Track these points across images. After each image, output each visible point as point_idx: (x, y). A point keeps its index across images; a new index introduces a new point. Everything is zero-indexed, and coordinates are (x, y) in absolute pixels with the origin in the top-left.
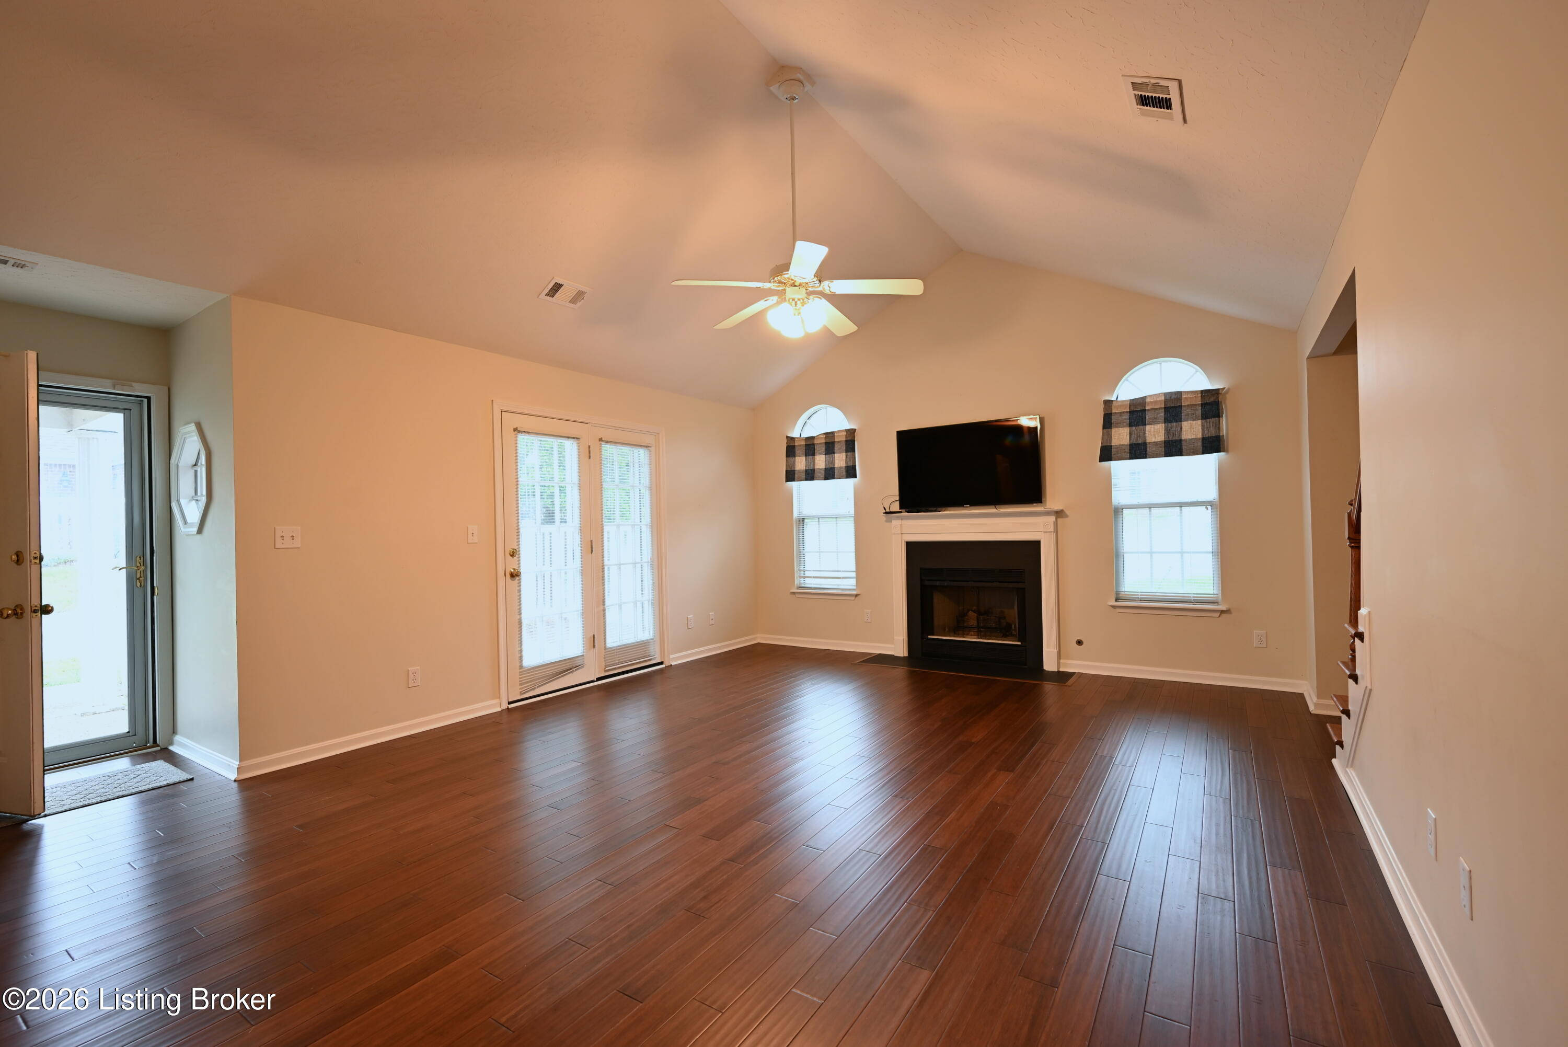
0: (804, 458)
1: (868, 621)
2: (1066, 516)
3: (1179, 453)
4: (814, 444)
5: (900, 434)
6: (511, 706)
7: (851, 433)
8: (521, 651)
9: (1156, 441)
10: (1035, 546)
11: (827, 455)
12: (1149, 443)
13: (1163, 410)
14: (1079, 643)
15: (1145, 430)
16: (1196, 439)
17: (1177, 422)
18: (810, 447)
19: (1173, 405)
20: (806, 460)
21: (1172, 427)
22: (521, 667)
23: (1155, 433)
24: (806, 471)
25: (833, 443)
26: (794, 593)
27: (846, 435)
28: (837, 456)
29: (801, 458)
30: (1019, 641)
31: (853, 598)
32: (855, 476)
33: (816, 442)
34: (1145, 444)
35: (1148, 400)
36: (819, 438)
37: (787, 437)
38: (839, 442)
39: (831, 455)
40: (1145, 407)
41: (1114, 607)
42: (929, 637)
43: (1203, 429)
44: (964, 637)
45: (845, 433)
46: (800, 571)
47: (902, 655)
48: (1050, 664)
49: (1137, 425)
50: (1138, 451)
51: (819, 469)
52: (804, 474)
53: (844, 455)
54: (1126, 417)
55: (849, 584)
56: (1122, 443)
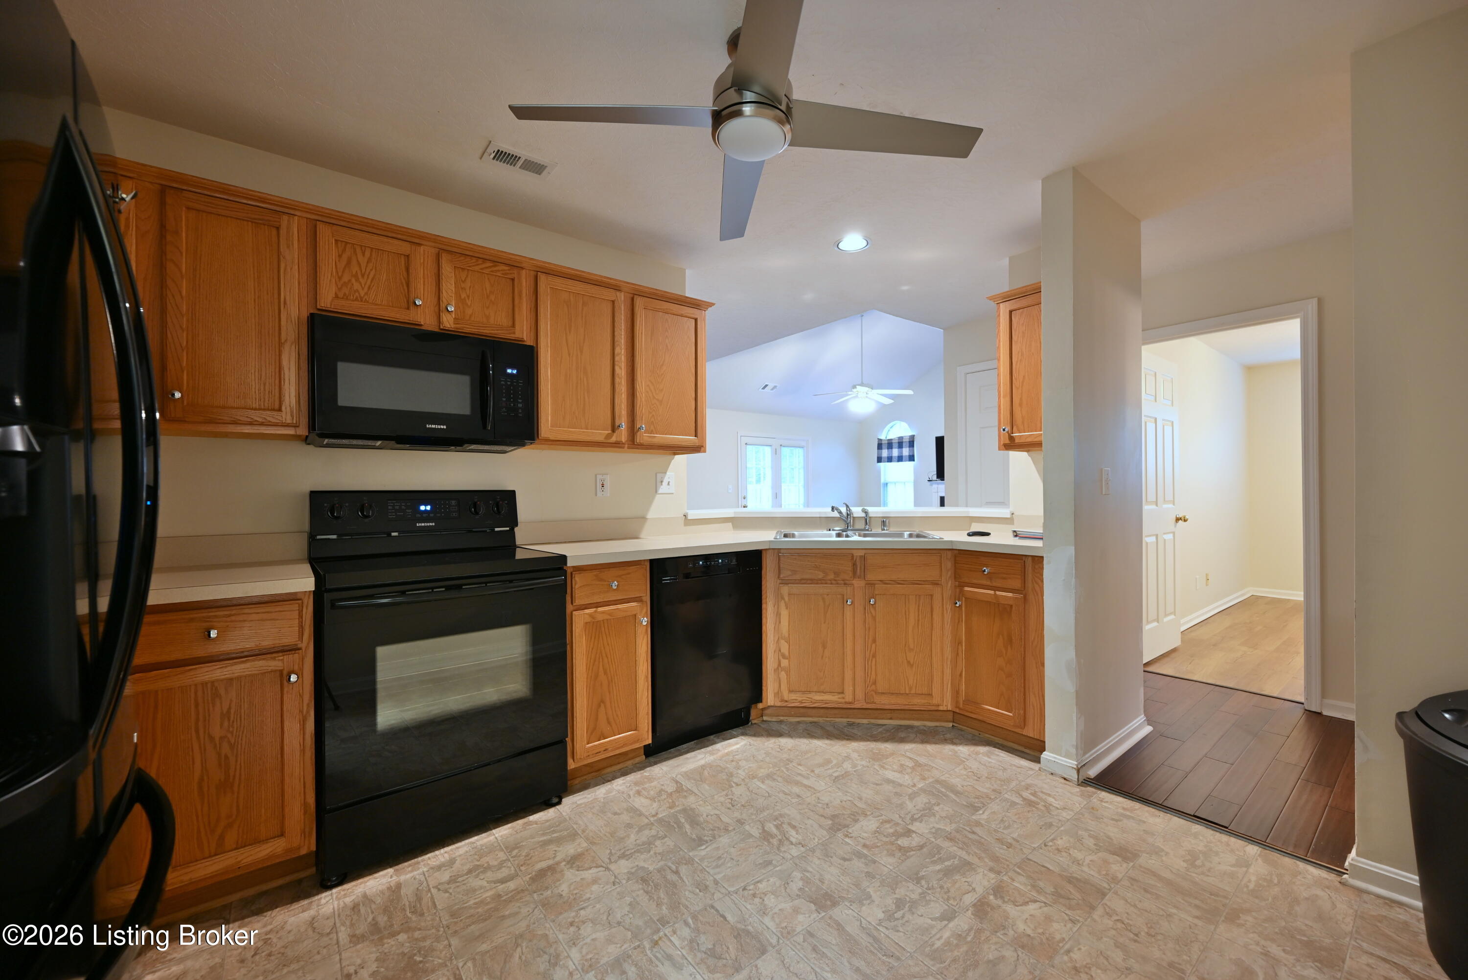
4: (892, 443)
5: (937, 438)
7: (913, 437)
18: (890, 445)
20: (888, 451)
25: (902, 442)
28: (904, 449)
29: (885, 450)
32: (914, 460)
36: (895, 440)
37: (878, 439)
38: (905, 442)
52: (887, 459)
53: (908, 449)
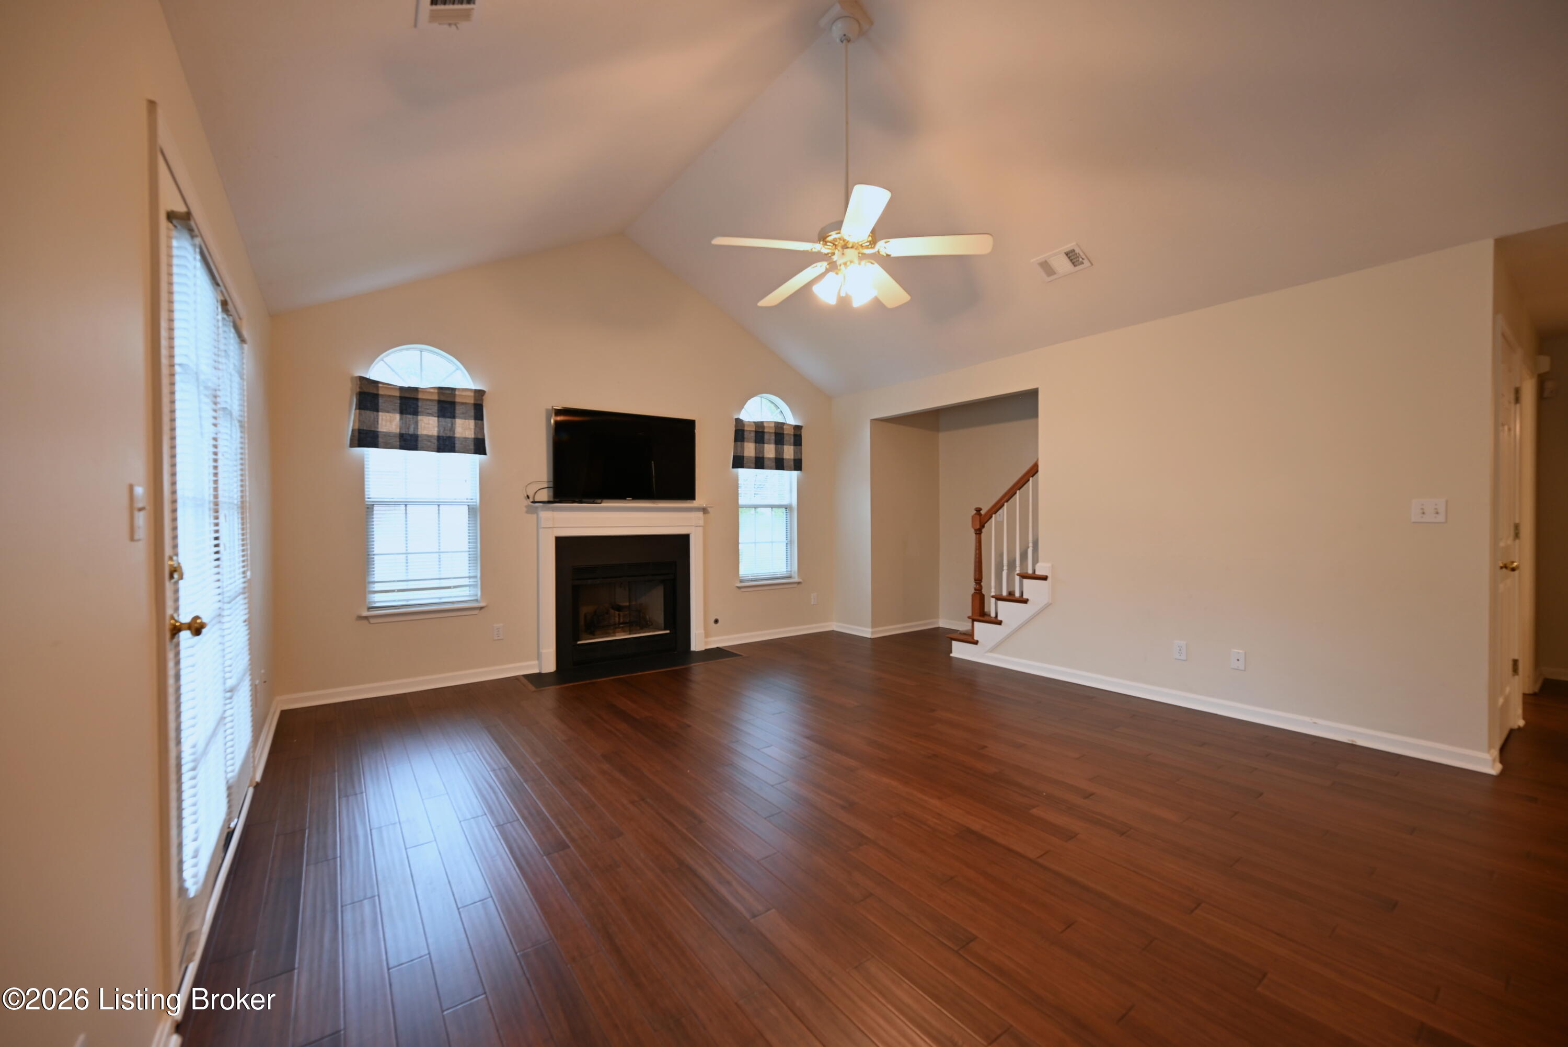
0: (397, 416)
1: (499, 638)
2: (707, 512)
3: (782, 468)
4: (417, 399)
5: (554, 410)
7: (480, 394)
9: (770, 457)
10: (683, 540)
11: (440, 419)
12: (766, 458)
13: (774, 435)
14: (717, 621)
15: (763, 448)
16: (790, 460)
17: (781, 445)
18: (409, 401)
19: (779, 432)
20: (401, 419)
21: (778, 448)
23: (770, 451)
24: (401, 435)
26: (366, 618)
27: (473, 396)
28: (459, 422)
29: (391, 415)
31: (474, 612)
32: (485, 453)
33: (420, 396)
34: (763, 458)
35: (765, 424)
36: (426, 392)
37: (362, 379)
38: (463, 404)
39: (449, 420)
40: (764, 429)
41: (737, 588)
42: (579, 642)
43: (794, 453)
44: (615, 636)
45: (472, 394)
46: (369, 583)
47: (552, 671)
48: (697, 643)
49: (759, 443)
50: (759, 463)
52: (398, 440)
53: (470, 422)
54: (753, 435)
56: (749, 455)
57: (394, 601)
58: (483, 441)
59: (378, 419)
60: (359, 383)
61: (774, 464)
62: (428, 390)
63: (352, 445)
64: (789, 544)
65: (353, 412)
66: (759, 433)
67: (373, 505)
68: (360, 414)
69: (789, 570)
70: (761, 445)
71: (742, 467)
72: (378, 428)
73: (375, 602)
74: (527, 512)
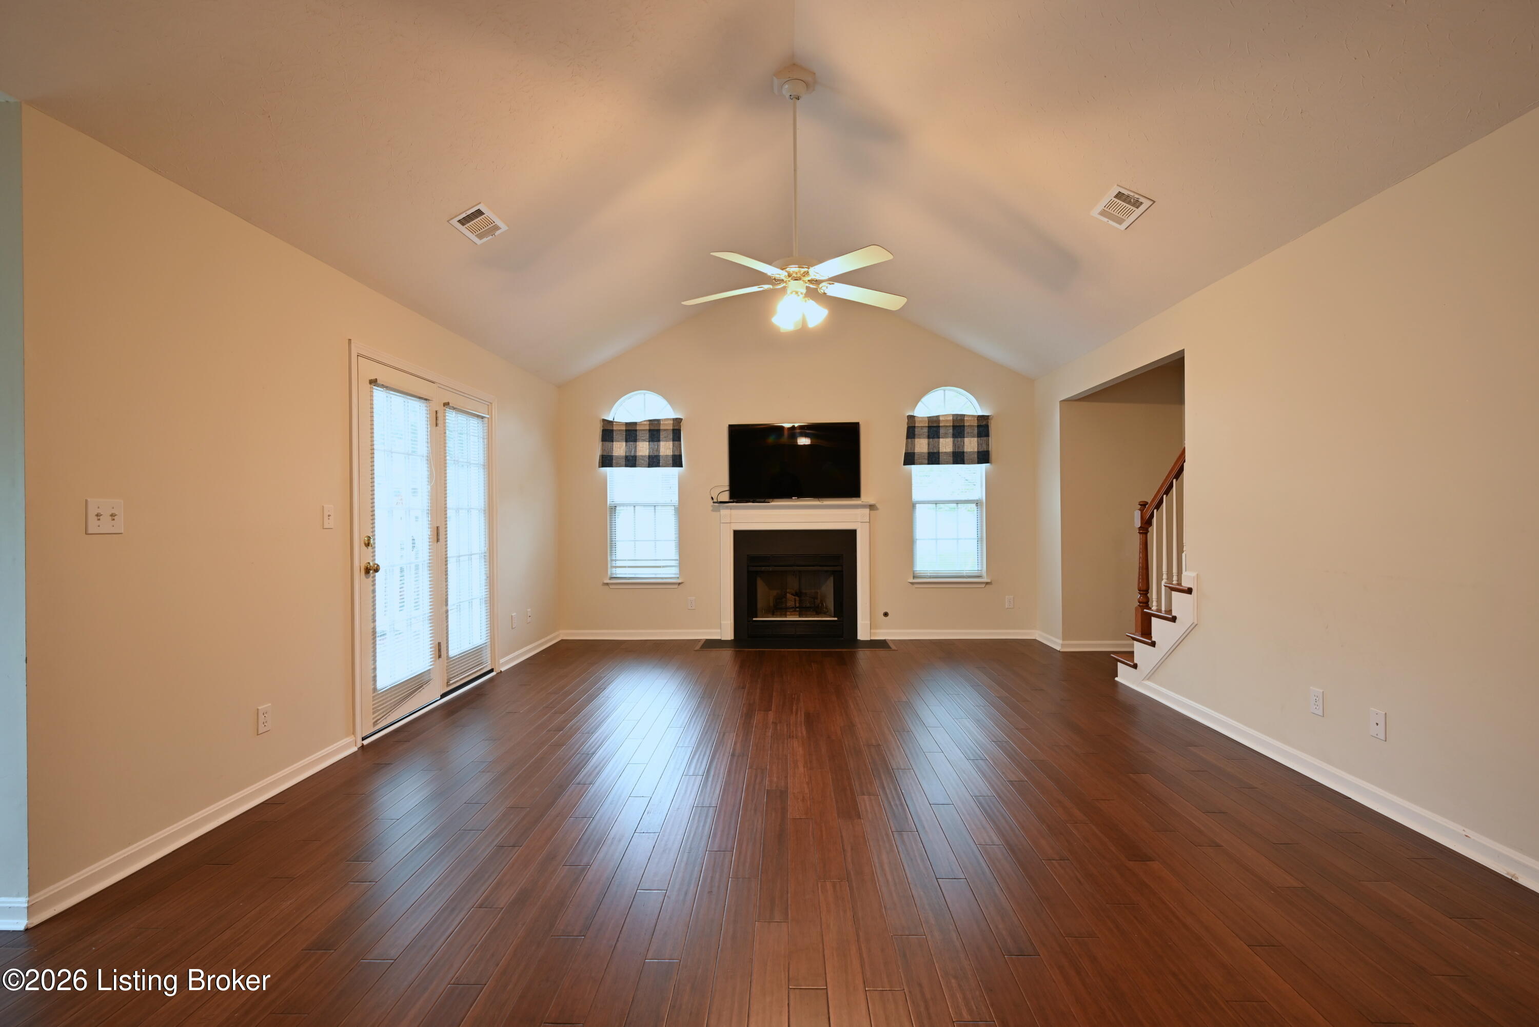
0: (624, 444)
1: (692, 608)
2: (877, 509)
3: (962, 462)
4: (636, 430)
5: (731, 426)
6: (366, 742)
7: (678, 421)
8: (375, 669)
9: (946, 451)
10: (852, 534)
11: (650, 443)
12: (942, 453)
13: (952, 428)
14: (886, 614)
15: (939, 442)
16: (973, 452)
17: (961, 438)
18: (631, 432)
19: (958, 425)
20: (626, 445)
21: (958, 442)
22: (375, 689)
23: (946, 445)
24: (626, 457)
25: (658, 431)
26: (607, 584)
27: (673, 424)
28: (662, 444)
29: (620, 443)
30: (834, 617)
31: (676, 586)
32: (681, 466)
33: (638, 428)
34: (938, 453)
35: (941, 419)
36: (642, 424)
37: (604, 420)
38: (665, 430)
39: (656, 443)
40: (939, 423)
41: (912, 583)
42: (754, 619)
43: (978, 445)
44: (786, 617)
45: (672, 422)
46: (612, 560)
47: (730, 639)
48: (863, 634)
49: (933, 438)
50: (934, 458)
51: (642, 456)
52: (624, 460)
53: (671, 443)
54: (926, 430)
55: (671, 572)
56: (922, 451)
57: (626, 574)
58: (680, 456)
59: (613, 447)
60: (602, 424)
61: (951, 459)
62: (643, 423)
63: (599, 467)
64: (979, 540)
65: (601, 443)
66: (934, 428)
67: (615, 506)
68: (603, 444)
69: (979, 569)
70: (936, 440)
71: (913, 464)
72: (612, 453)
73: (616, 574)
74: (713, 511)
